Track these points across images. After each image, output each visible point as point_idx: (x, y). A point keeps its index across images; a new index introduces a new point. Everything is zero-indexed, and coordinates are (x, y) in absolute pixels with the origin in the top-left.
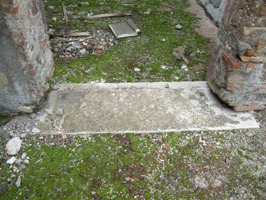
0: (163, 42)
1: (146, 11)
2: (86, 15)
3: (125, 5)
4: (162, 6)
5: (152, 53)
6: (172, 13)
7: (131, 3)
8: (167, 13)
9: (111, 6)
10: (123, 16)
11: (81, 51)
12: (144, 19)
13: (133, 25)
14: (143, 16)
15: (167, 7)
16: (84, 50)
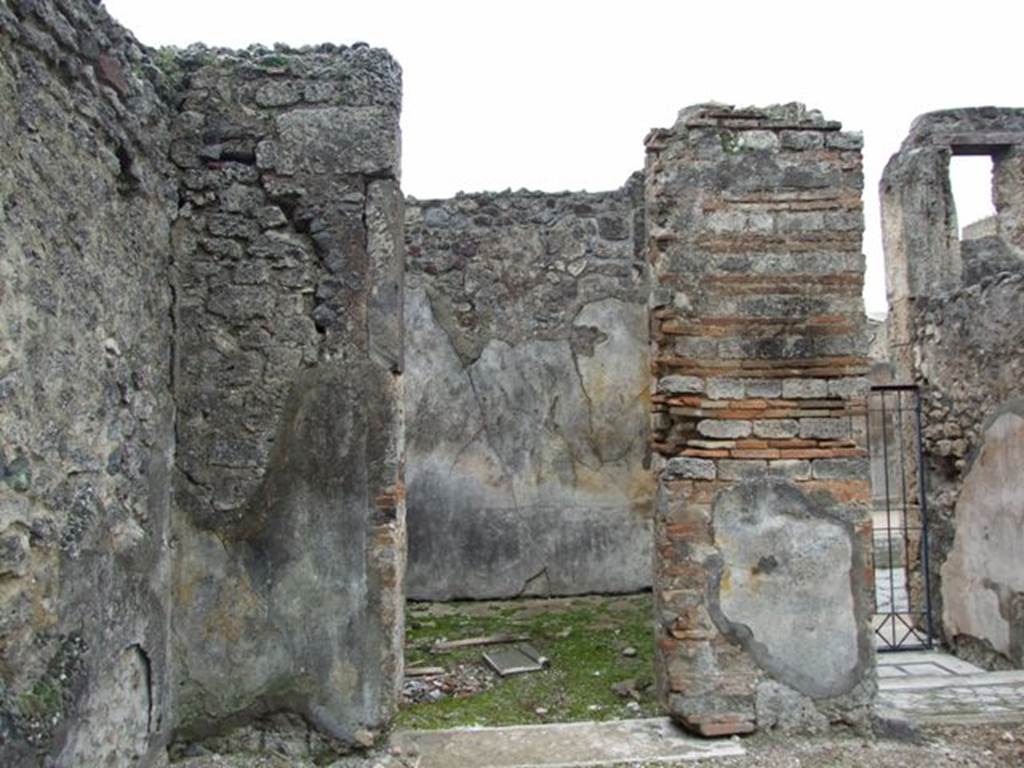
0: (595, 676)
1: (561, 630)
2: (433, 642)
3: (515, 623)
4: (597, 621)
5: (572, 692)
6: (617, 632)
7: (527, 620)
8: (607, 632)
9: (485, 627)
10: (512, 641)
11: (432, 693)
12: (556, 645)
13: (533, 652)
14: (555, 640)
15: (606, 622)
16: (437, 692)
